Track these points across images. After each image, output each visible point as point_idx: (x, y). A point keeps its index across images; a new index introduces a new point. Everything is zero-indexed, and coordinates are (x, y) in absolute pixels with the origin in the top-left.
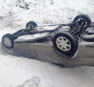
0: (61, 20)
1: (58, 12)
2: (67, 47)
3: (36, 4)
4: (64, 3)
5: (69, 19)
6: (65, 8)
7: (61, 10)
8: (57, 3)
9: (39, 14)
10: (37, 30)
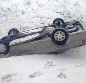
0: (36, 25)
1: (31, 20)
2: (62, 37)
3: (7, 15)
4: (34, 13)
5: (42, 23)
6: (37, 16)
7: (33, 18)
8: (28, 13)
9: (13, 22)
10: (24, 34)
